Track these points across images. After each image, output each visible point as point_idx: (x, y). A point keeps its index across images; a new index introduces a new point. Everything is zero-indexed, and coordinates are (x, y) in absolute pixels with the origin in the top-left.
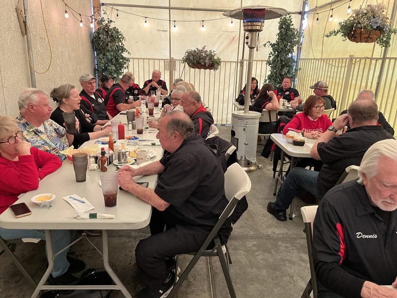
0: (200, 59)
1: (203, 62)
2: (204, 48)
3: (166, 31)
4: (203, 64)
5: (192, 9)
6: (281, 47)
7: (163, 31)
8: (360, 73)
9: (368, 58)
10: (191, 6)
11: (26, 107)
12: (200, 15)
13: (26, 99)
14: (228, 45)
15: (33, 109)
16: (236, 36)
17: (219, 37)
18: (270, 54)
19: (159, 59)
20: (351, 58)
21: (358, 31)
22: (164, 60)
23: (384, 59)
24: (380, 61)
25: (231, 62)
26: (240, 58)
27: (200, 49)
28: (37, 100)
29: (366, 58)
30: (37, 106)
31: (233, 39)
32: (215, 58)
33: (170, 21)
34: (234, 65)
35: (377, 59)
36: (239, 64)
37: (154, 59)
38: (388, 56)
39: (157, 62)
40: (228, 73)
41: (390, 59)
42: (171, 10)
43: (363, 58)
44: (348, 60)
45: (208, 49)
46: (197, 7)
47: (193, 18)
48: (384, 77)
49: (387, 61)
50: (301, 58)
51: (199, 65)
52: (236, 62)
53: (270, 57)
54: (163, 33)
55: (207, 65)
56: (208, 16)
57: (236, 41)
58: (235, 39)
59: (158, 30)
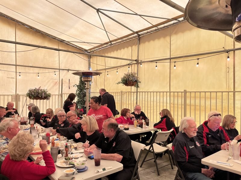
0: (38, 94)
1: (40, 96)
2: (40, 88)
3: (13, 78)
4: (40, 97)
5: (31, 67)
6: (82, 87)
7: (11, 78)
8: (127, 98)
9: (130, 92)
10: (30, 65)
11: (6, 130)
12: (37, 70)
13: (6, 125)
14: (53, 86)
15: (10, 130)
16: (57, 81)
17: (48, 82)
18: (77, 90)
19: (8, 95)
20: (122, 92)
21: (129, 82)
22: (12, 95)
23: (137, 92)
24: (136, 93)
25: (55, 95)
26: (60, 92)
27: (37, 88)
28: (13, 125)
29: (129, 92)
30: (13, 128)
31: (56, 83)
32: (48, 93)
33: (16, 72)
34: (57, 97)
35: (134, 92)
36: (60, 96)
37: (4, 95)
38: (138, 91)
39: (6, 97)
40: (54, 101)
41: (140, 92)
42: (17, 66)
43: (128, 92)
44: (120, 93)
45: (42, 88)
46: (34, 66)
47: (31, 71)
48: (138, 99)
49: (139, 93)
50: (91, 92)
51: (37, 98)
52: (58, 95)
53: (77, 92)
54: (11, 79)
55: (43, 97)
56: (41, 71)
57: (57, 84)
58: (57, 83)
59: (8, 78)
